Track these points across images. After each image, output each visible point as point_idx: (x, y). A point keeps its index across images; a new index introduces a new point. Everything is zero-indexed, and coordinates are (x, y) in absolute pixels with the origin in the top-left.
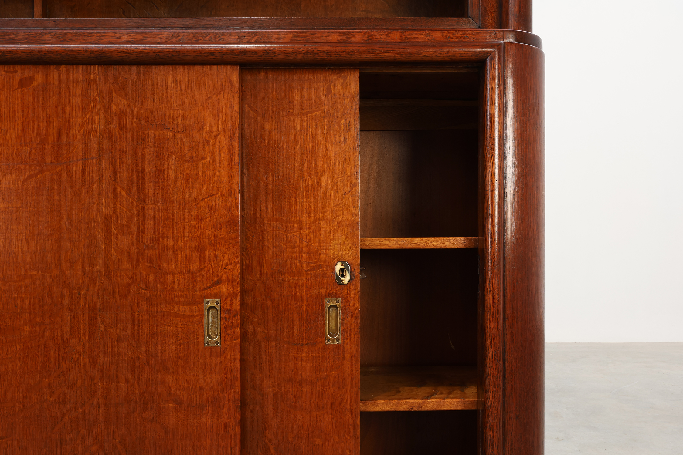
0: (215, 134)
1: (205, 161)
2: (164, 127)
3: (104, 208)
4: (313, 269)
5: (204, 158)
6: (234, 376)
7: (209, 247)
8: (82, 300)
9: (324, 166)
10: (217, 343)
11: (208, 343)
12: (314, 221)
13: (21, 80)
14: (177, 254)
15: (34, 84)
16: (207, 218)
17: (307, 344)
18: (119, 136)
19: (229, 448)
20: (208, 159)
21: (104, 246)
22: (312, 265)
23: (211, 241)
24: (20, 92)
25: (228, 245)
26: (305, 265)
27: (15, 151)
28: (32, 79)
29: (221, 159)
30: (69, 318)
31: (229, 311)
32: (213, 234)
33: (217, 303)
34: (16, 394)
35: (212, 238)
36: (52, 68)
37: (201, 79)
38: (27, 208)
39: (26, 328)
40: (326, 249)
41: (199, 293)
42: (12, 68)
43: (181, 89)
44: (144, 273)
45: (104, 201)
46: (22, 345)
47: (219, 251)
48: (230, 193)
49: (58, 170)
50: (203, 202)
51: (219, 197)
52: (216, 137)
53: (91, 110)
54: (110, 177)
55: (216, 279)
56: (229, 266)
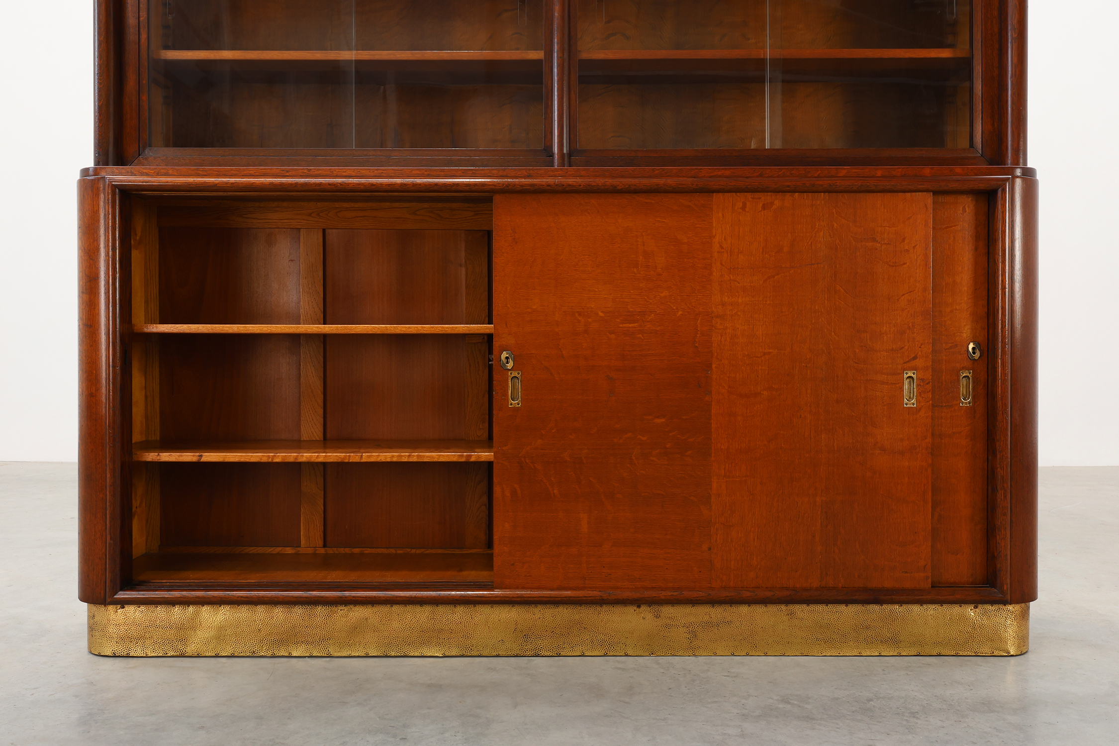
0: (913, 245)
1: (905, 266)
2: (874, 240)
3: (826, 301)
4: (951, 348)
5: (904, 264)
6: (927, 429)
7: (908, 331)
8: (809, 372)
9: (960, 269)
10: (913, 404)
11: (906, 404)
12: (952, 311)
13: (764, 205)
14: (883, 336)
15: (774, 207)
16: (906, 309)
17: (945, 406)
18: (839, 247)
19: (923, 485)
20: (908, 264)
21: (826, 331)
22: (950, 345)
23: (910, 327)
24: (762, 214)
25: (923, 329)
26: (944, 345)
27: (758, 258)
28: (772, 204)
29: (918, 263)
30: (799, 385)
31: (922, 380)
32: (911, 321)
33: (914, 374)
34: (758, 443)
35: (911, 324)
36: (788, 195)
37: (903, 203)
38: (766, 301)
39: (765, 393)
40: (961, 332)
41: (900, 367)
42: (757, 195)
43: (887, 211)
44: (857, 351)
45: (826, 296)
46: (762, 405)
47: (916, 334)
48: (925, 290)
49: (791, 272)
50: (903, 297)
51: (916, 293)
52: (914, 247)
53: (817, 227)
54: (831, 277)
55: (913, 356)
56: (923, 346)
